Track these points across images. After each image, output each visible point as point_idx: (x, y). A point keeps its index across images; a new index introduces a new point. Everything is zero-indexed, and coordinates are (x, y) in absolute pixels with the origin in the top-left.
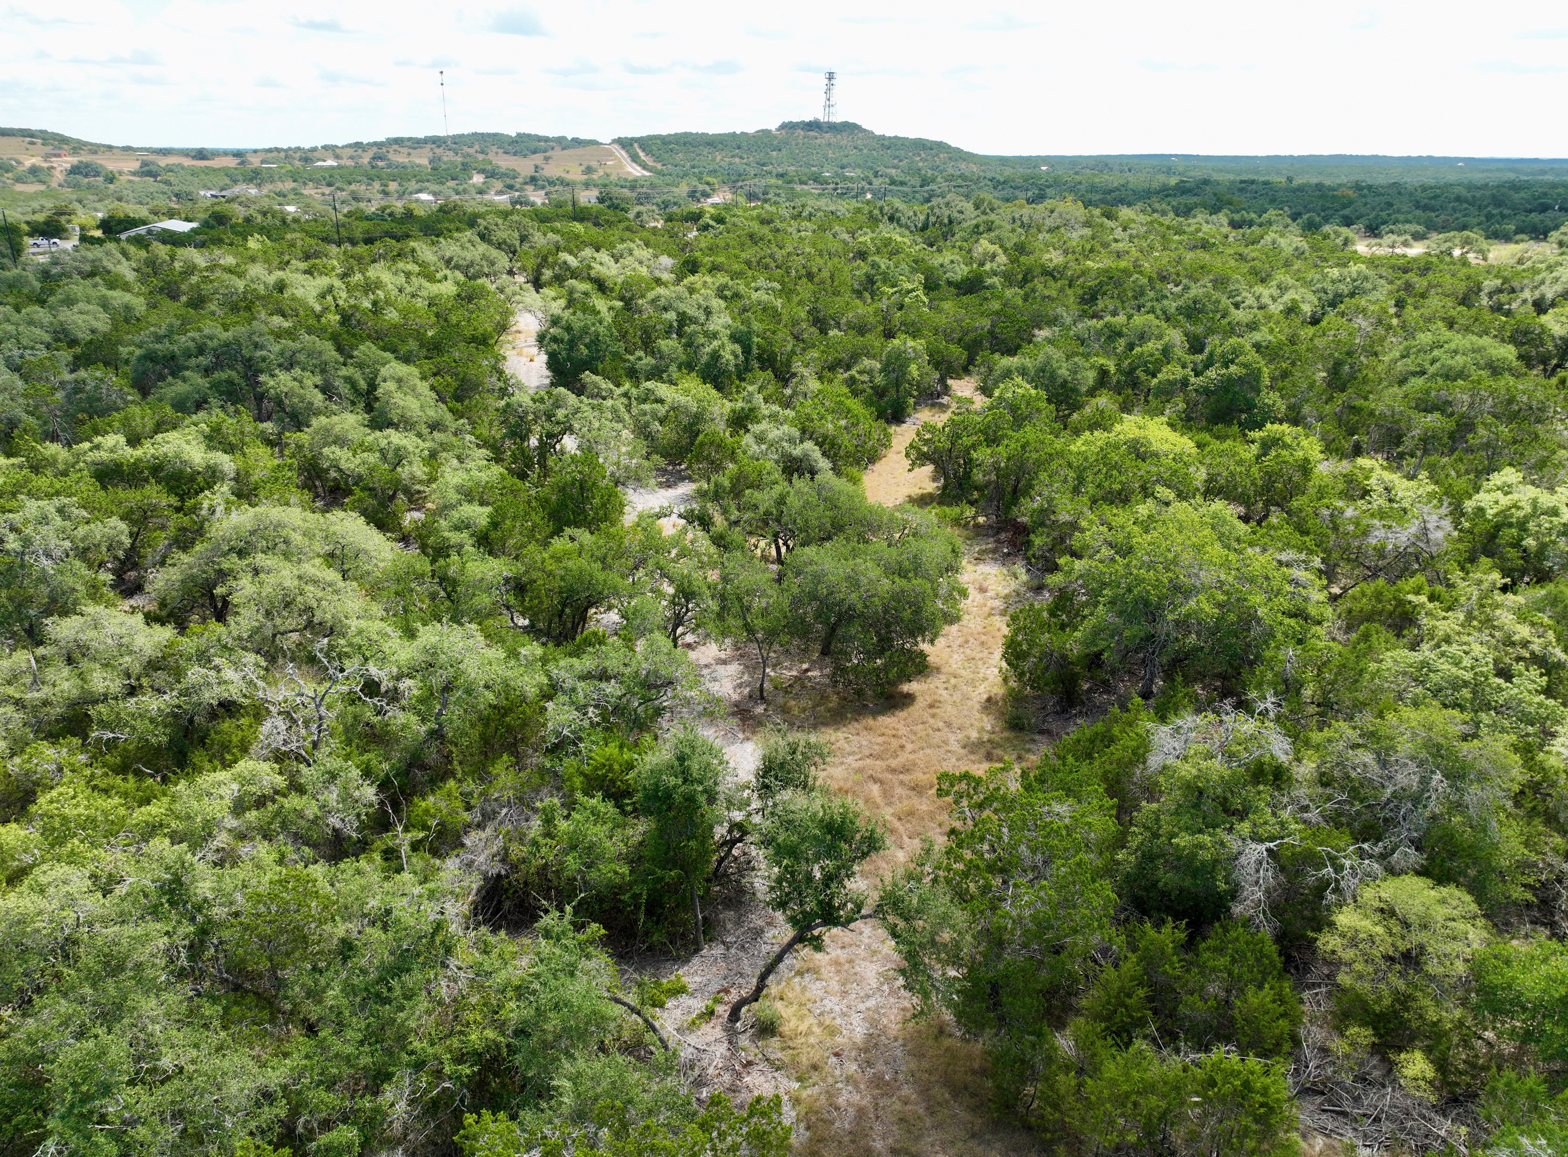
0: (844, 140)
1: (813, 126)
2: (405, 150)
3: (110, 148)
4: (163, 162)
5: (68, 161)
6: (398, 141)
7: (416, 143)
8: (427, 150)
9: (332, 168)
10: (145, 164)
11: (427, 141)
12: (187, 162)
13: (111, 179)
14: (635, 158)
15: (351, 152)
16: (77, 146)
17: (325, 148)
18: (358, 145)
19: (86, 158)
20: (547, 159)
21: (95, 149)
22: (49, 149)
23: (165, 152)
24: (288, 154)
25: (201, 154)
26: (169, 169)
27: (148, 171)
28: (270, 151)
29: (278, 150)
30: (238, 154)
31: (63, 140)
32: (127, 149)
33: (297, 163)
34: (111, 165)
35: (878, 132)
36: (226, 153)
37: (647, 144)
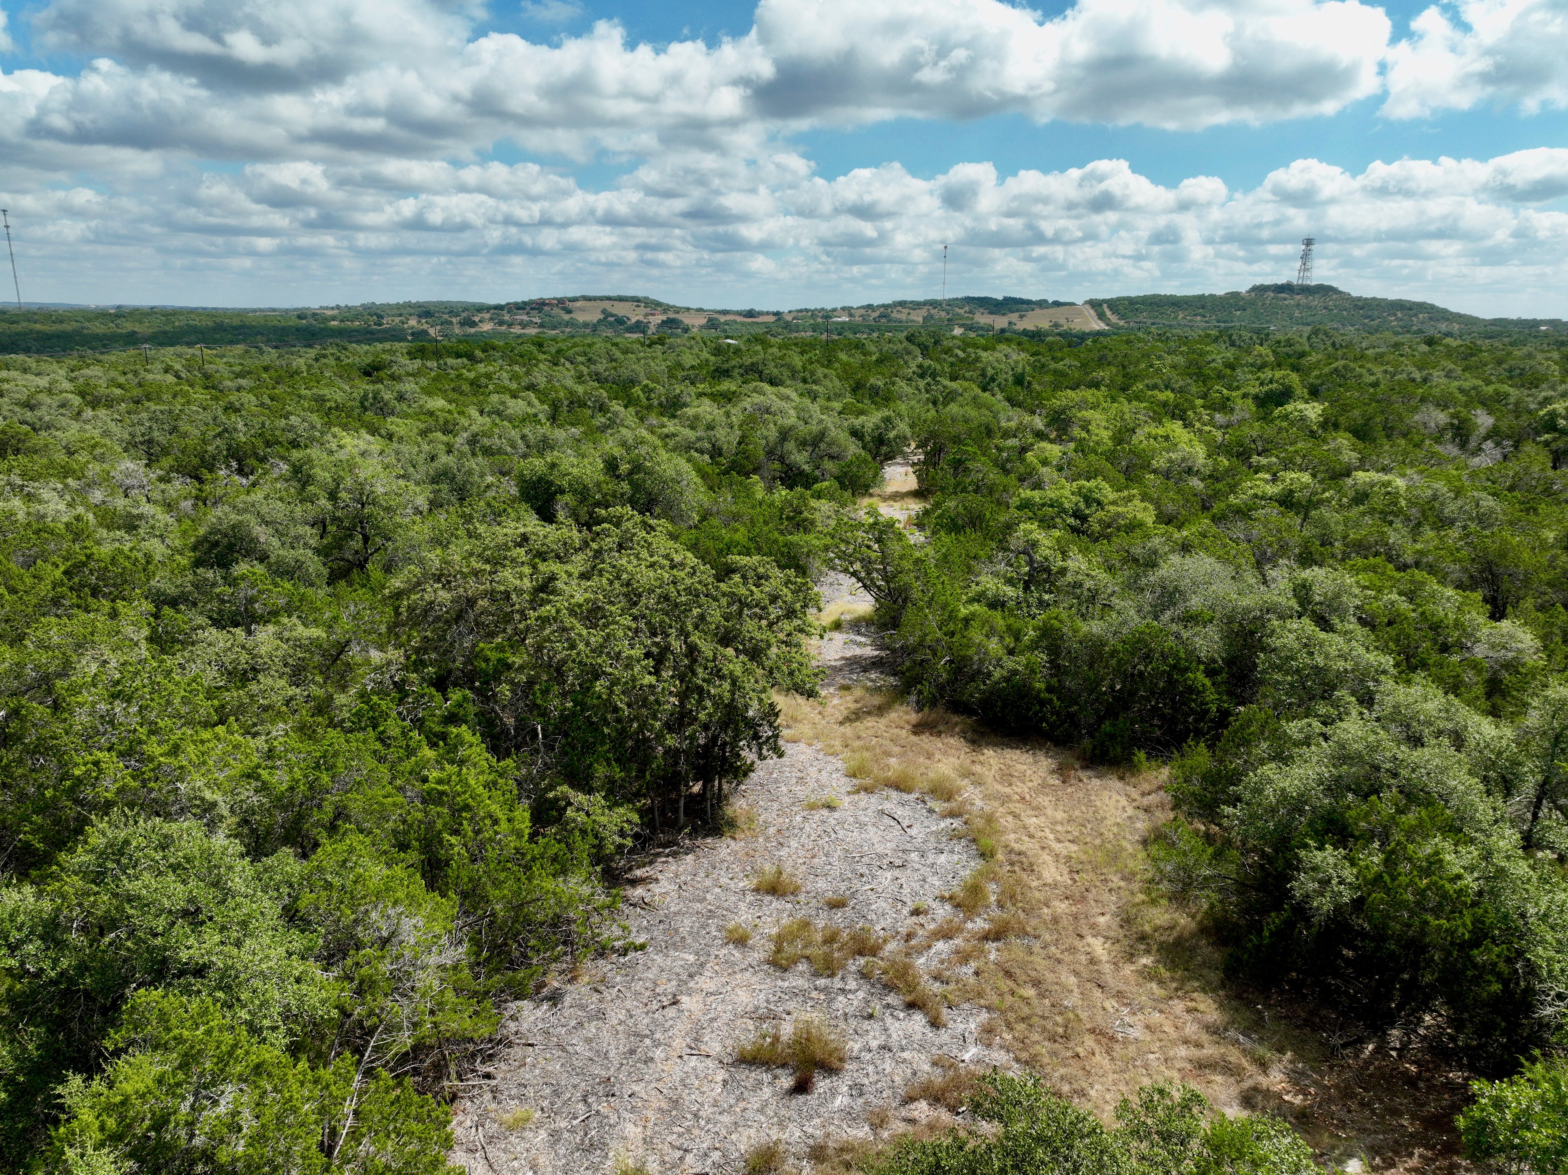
0: (1315, 301)
1: (1286, 288)
2: (906, 311)
3: (688, 309)
4: (722, 319)
5: (659, 318)
6: (902, 304)
7: (916, 305)
8: (923, 312)
9: (844, 323)
10: (710, 320)
11: (926, 303)
12: (739, 319)
13: (686, 330)
14: (1101, 316)
15: (863, 311)
16: (666, 308)
17: (843, 309)
18: (869, 307)
19: (672, 316)
20: (1021, 317)
21: (678, 310)
22: (648, 310)
23: (725, 312)
24: (813, 313)
25: (750, 314)
26: (726, 323)
27: (712, 324)
28: (801, 311)
29: (807, 310)
30: (777, 314)
31: (658, 304)
32: (700, 310)
33: (820, 320)
34: (687, 320)
35: (1354, 294)
36: (768, 313)
37: (1114, 304)
